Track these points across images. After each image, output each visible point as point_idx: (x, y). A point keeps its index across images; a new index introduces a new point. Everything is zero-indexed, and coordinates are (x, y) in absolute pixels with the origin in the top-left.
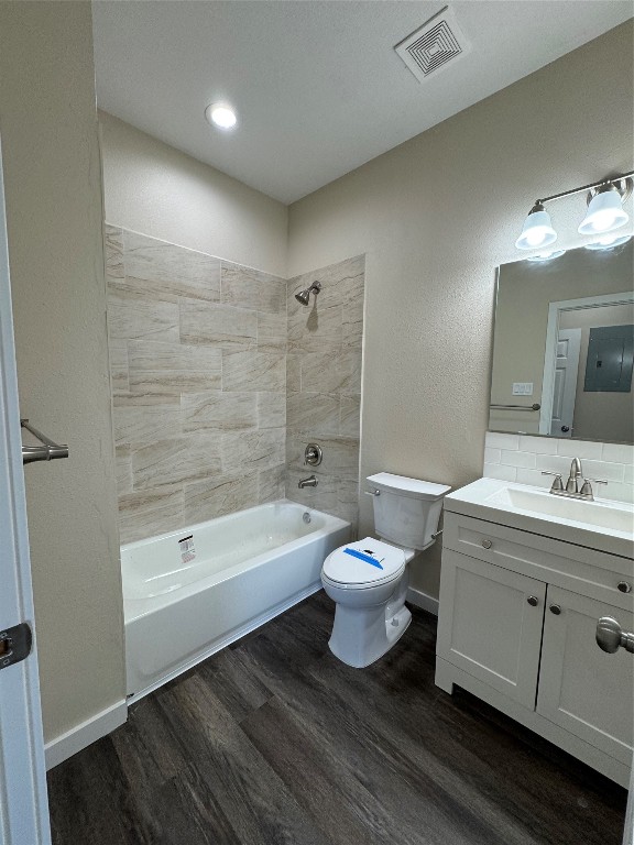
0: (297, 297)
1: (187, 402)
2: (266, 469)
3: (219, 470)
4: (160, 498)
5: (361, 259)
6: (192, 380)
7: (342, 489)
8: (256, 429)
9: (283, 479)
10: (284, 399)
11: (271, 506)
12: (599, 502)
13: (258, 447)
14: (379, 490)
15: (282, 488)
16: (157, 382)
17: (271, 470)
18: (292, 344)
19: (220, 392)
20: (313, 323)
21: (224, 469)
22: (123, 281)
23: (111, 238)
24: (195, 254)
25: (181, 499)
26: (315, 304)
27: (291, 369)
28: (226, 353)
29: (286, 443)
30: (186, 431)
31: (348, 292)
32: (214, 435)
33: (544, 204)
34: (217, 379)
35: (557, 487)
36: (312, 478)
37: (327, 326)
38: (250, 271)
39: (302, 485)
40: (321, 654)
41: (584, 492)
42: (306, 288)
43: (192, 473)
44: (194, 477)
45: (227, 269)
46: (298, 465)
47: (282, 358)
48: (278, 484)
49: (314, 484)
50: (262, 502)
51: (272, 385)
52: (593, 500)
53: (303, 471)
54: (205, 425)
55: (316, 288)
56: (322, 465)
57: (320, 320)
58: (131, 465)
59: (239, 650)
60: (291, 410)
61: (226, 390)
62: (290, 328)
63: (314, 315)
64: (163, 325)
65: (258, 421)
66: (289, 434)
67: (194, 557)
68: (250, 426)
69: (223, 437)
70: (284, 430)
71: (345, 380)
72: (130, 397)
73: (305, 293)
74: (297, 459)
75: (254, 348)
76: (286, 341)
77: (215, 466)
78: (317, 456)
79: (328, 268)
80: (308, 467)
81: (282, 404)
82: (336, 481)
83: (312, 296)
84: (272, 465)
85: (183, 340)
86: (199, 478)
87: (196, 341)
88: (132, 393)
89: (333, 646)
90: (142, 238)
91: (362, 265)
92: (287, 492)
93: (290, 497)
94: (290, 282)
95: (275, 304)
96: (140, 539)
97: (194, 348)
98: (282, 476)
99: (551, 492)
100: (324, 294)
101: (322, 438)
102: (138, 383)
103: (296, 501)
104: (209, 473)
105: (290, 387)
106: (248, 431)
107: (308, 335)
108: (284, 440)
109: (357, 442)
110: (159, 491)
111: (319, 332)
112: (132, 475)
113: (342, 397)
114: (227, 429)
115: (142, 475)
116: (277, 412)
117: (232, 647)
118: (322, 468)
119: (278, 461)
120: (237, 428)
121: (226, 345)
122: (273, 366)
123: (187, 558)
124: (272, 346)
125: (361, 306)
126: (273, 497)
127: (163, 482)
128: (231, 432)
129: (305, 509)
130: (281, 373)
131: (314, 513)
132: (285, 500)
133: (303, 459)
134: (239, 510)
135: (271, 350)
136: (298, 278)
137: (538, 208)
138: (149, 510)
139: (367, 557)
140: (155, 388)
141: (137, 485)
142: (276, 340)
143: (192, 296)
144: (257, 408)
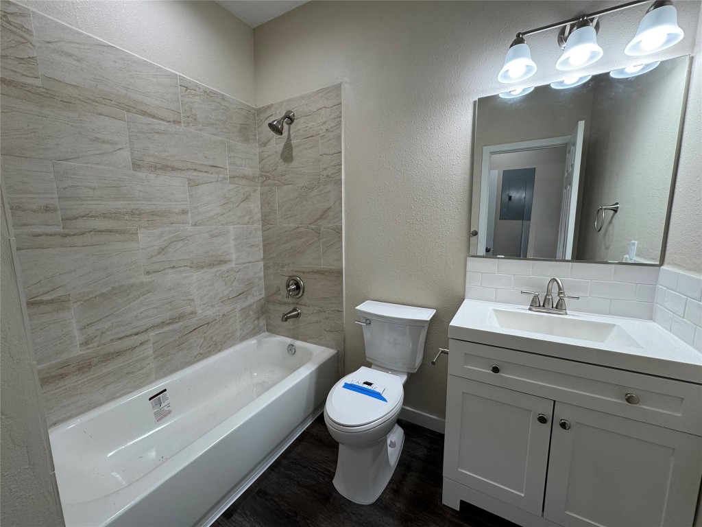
0: (271, 125)
1: (147, 240)
2: (246, 304)
3: (193, 313)
4: (119, 354)
5: (338, 88)
6: (152, 213)
7: (327, 318)
8: (233, 265)
9: (263, 313)
10: (260, 233)
11: (252, 342)
12: (571, 315)
13: (234, 284)
14: (369, 319)
15: (262, 322)
16: (104, 216)
17: (251, 305)
18: (265, 177)
19: (189, 228)
20: (287, 154)
21: (200, 311)
22: (38, 82)
23: (11, 18)
24: (145, 64)
25: (149, 350)
26: (289, 135)
27: (266, 202)
28: (193, 184)
29: (265, 277)
30: (148, 273)
31: (325, 123)
32: (184, 275)
33: (525, 37)
34: (184, 212)
35: (535, 304)
36: (295, 310)
37: (304, 156)
38: (215, 93)
39: (286, 318)
40: (328, 497)
41: (560, 307)
42: (279, 117)
43: (159, 320)
44: (163, 324)
45: (186, 87)
46: (280, 298)
47: (255, 191)
48: (258, 318)
49: (298, 315)
50: (242, 339)
51: (246, 218)
52: (566, 314)
53: (285, 303)
54: (174, 264)
55: (290, 119)
56: (304, 297)
57: (295, 152)
58: (74, 321)
59: (236, 517)
60: (267, 244)
61: (195, 225)
62: (262, 160)
63: (288, 147)
64: (106, 146)
65: (234, 257)
66: (266, 267)
67: (169, 412)
68: (225, 262)
69: (196, 276)
70: (261, 264)
71: (325, 212)
72: (65, 236)
73: (279, 122)
74: (278, 291)
75: (225, 179)
76: (258, 173)
77: (189, 309)
78: (298, 287)
79: (302, 98)
80: (290, 300)
81: (258, 239)
82: (320, 312)
83: (286, 126)
84: (251, 300)
85: (136, 166)
86: (169, 324)
87: (154, 168)
88: (66, 231)
89: (339, 484)
90: (64, 28)
91: (339, 95)
92: (268, 325)
93: (272, 330)
94: (259, 112)
95: (245, 132)
96: (95, 407)
97: (152, 176)
98: (263, 310)
99: (530, 309)
100: (299, 125)
101: (304, 270)
102: (75, 218)
103: (278, 334)
104: (181, 317)
105: (265, 220)
106: (224, 268)
107: (282, 167)
108: (262, 274)
109: (340, 272)
110: (119, 346)
111: (294, 164)
112: (76, 332)
113: (322, 229)
114: (200, 267)
115: (91, 331)
116: (253, 246)
117: (228, 514)
118: (305, 299)
119: (257, 295)
120: (211, 265)
121: (191, 174)
122: (246, 199)
123: (161, 416)
124: (245, 177)
125: (339, 137)
126: (254, 333)
127: (122, 335)
128: (205, 270)
129: (289, 341)
130: (255, 205)
131: (298, 343)
132: (266, 333)
133: (285, 293)
134: (220, 351)
135: (244, 182)
136: (269, 107)
137: (519, 40)
138: (105, 370)
139: (366, 390)
140: (102, 224)
141: (85, 343)
142: (248, 171)
143: (144, 113)
144: (232, 243)
